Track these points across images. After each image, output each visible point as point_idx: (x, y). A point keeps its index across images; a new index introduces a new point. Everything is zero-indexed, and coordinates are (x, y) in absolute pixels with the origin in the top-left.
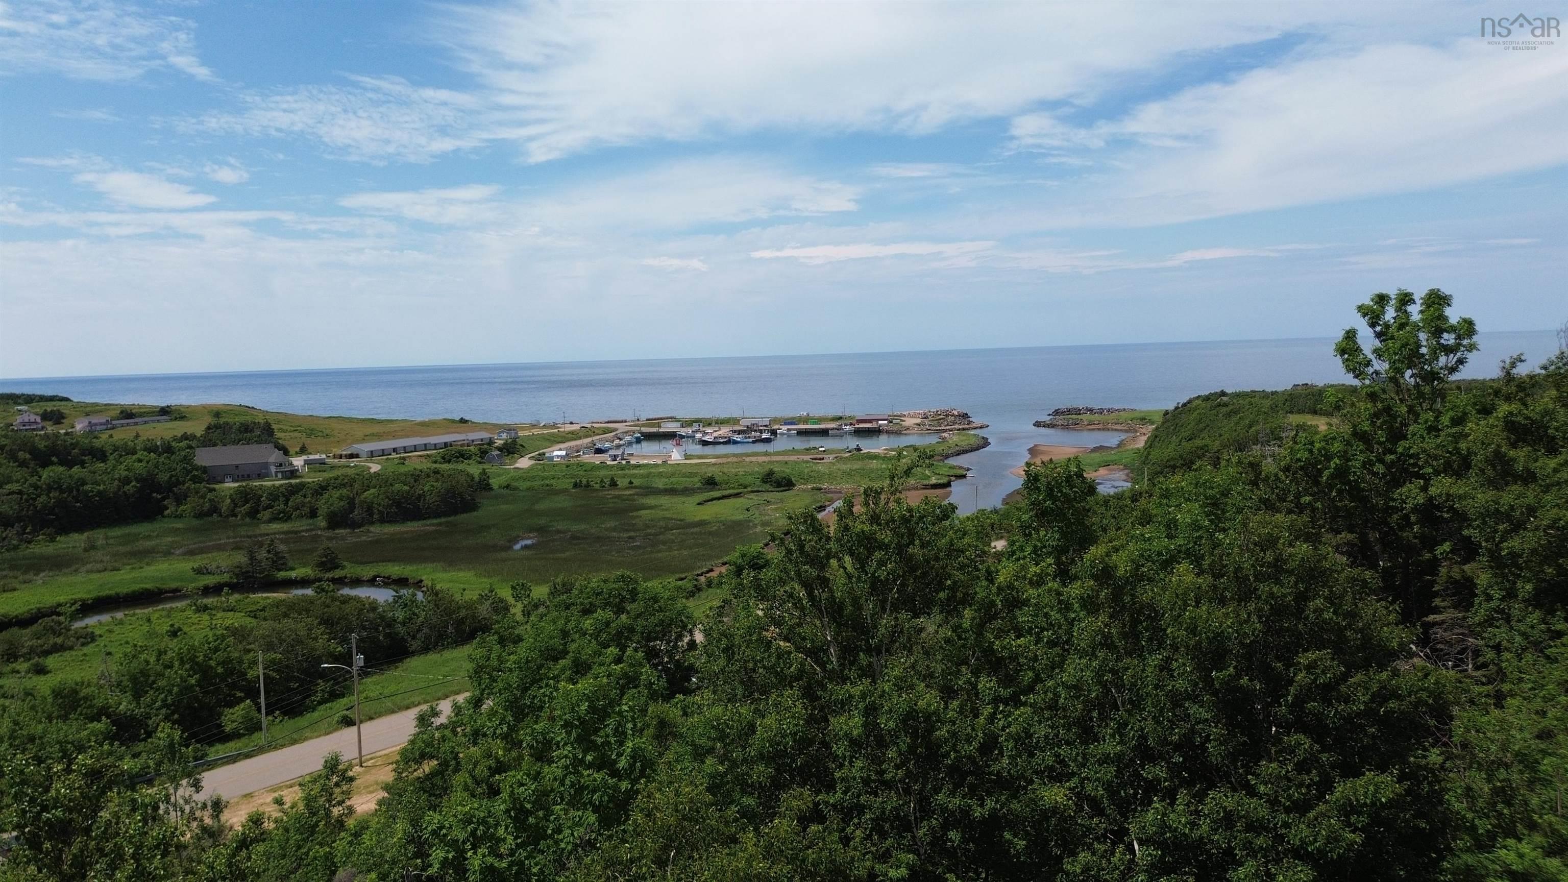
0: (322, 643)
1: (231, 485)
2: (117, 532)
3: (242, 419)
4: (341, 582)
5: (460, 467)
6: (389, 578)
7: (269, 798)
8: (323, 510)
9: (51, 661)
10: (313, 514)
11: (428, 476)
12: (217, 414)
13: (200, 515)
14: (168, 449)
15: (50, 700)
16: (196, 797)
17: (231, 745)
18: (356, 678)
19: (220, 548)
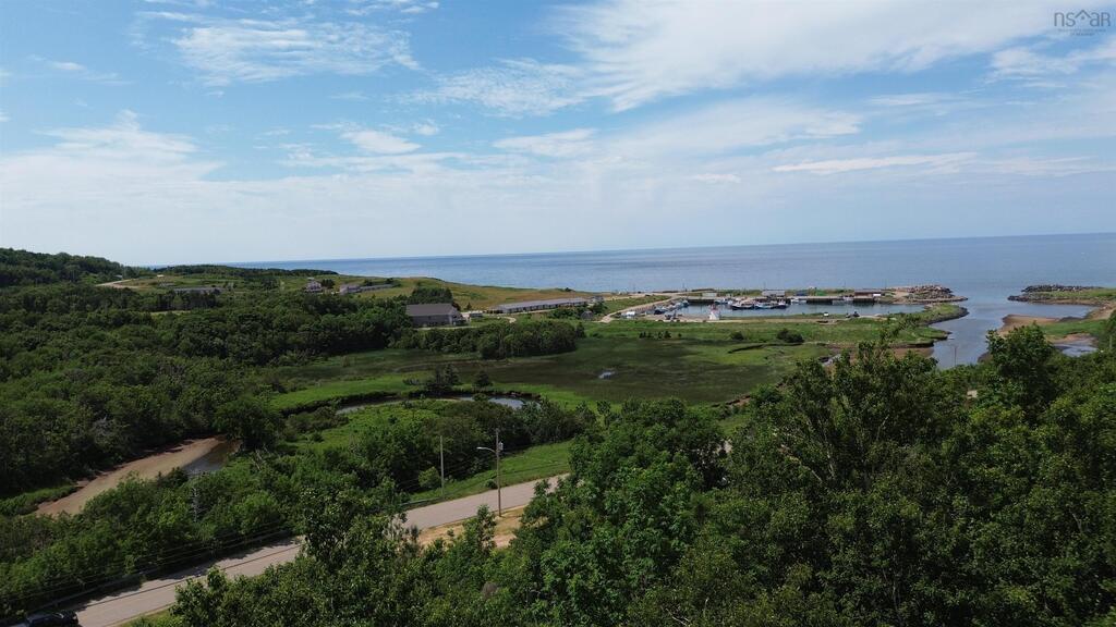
0: (478, 433)
1: (426, 329)
2: (361, 356)
3: (433, 287)
4: (490, 394)
5: (566, 321)
6: (519, 393)
7: (445, 531)
8: (480, 346)
9: (324, 434)
10: (474, 349)
11: (545, 326)
12: (419, 284)
13: (408, 348)
14: (391, 305)
15: (323, 457)
16: (403, 525)
17: (423, 494)
18: (498, 458)
19: (419, 369)
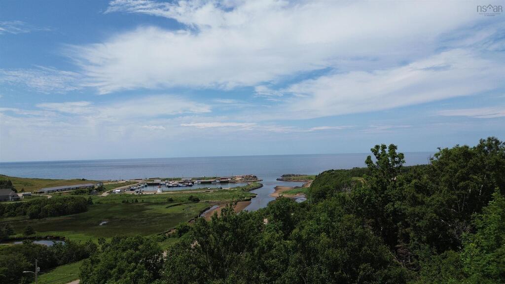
0: (24, 262)
4: (34, 239)
5: (81, 196)
6: (52, 237)
8: (29, 211)
10: (25, 214)
11: (69, 199)
18: (36, 276)
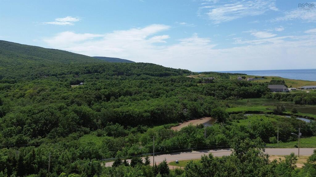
1: (275, 93)
2: (253, 99)
3: (278, 79)
4: (297, 116)
6: (309, 117)
7: (278, 157)
8: (294, 100)
9: (240, 121)
10: (292, 101)
12: (273, 78)
13: (268, 98)
14: (263, 85)
15: (239, 127)
16: (264, 153)
17: (271, 144)
18: (299, 138)
19: (271, 105)
